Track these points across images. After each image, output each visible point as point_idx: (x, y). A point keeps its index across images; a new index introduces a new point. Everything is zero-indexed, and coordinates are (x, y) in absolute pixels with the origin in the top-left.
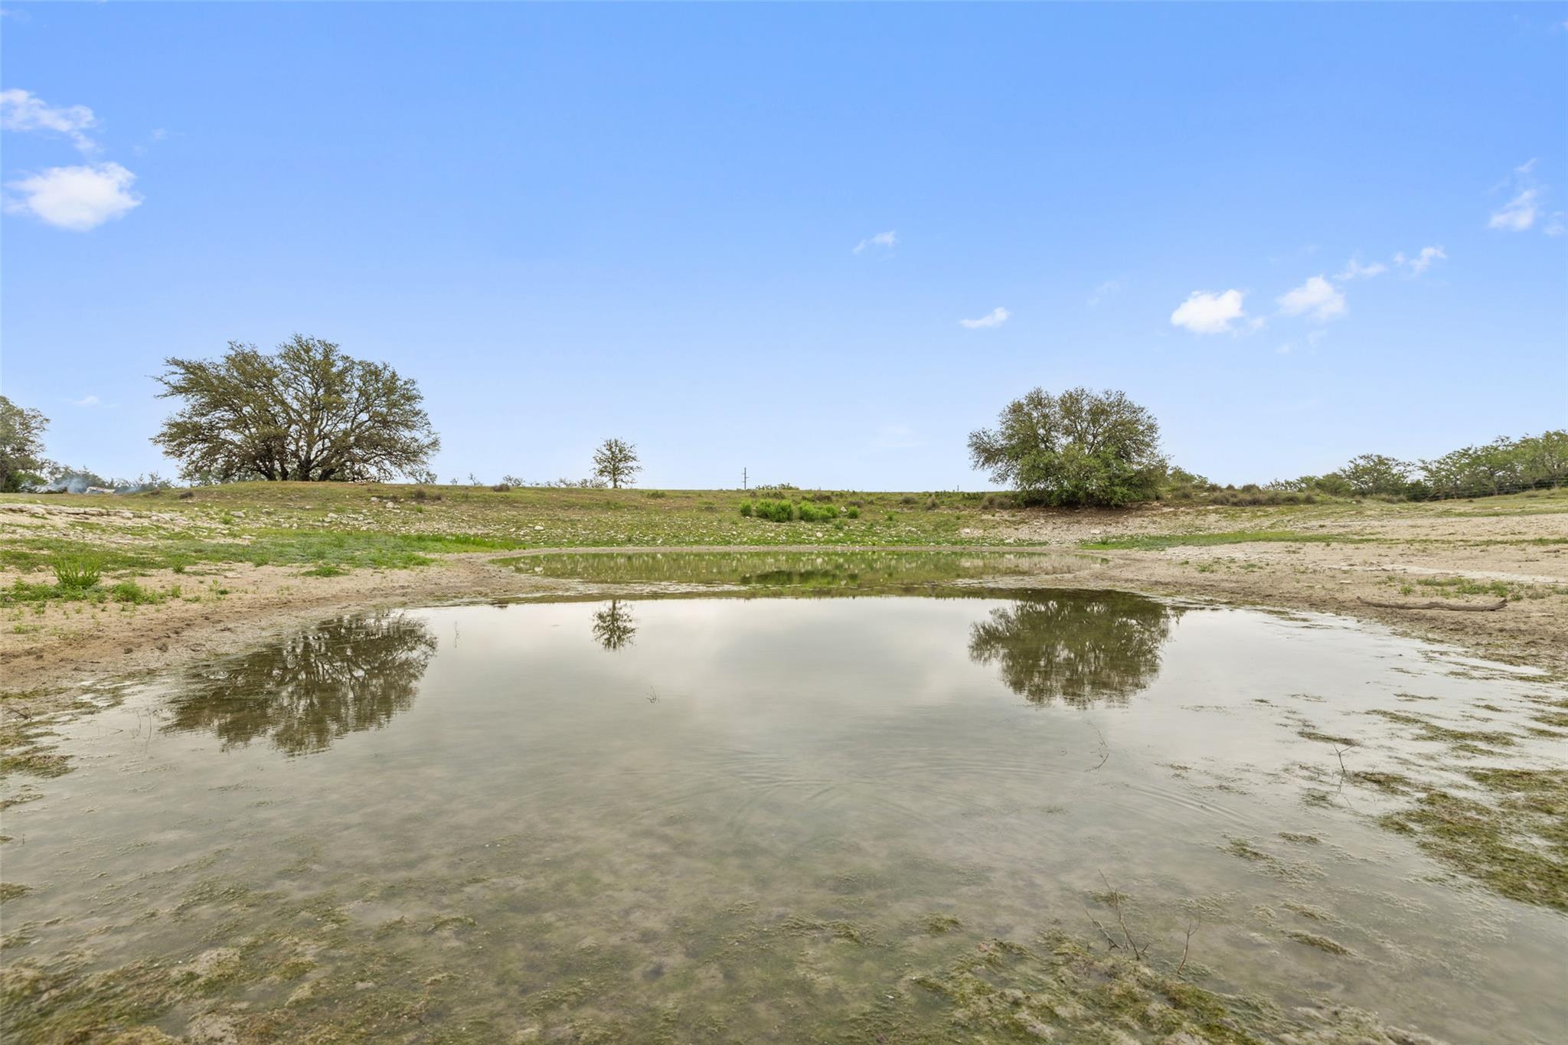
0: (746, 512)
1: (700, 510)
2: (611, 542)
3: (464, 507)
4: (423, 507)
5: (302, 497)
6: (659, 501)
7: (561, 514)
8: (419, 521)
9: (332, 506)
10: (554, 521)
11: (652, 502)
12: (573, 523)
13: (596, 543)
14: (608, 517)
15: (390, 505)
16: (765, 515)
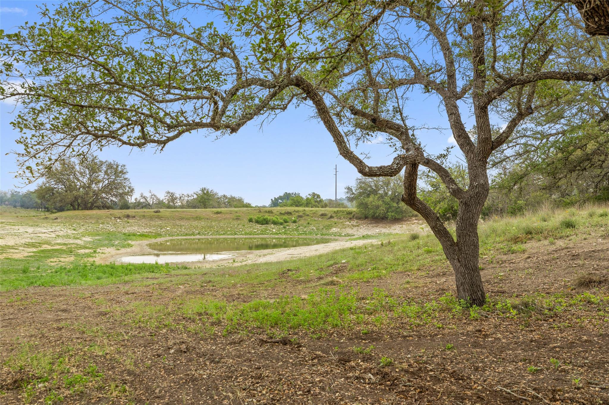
0: (251, 220)
1: (233, 219)
2: (193, 234)
3: (143, 220)
4: (129, 221)
5: (90, 218)
6: (219, 215)
7: (178, 222)
8: (128, 226)
9: (100, 221)
10: (174, 225)
11: (215, 216)
12: (181, 226)
13: (187, 235)
14: (195, 223)
15: (118, 220)
16: (257, 222)
